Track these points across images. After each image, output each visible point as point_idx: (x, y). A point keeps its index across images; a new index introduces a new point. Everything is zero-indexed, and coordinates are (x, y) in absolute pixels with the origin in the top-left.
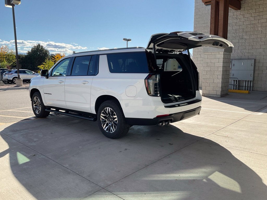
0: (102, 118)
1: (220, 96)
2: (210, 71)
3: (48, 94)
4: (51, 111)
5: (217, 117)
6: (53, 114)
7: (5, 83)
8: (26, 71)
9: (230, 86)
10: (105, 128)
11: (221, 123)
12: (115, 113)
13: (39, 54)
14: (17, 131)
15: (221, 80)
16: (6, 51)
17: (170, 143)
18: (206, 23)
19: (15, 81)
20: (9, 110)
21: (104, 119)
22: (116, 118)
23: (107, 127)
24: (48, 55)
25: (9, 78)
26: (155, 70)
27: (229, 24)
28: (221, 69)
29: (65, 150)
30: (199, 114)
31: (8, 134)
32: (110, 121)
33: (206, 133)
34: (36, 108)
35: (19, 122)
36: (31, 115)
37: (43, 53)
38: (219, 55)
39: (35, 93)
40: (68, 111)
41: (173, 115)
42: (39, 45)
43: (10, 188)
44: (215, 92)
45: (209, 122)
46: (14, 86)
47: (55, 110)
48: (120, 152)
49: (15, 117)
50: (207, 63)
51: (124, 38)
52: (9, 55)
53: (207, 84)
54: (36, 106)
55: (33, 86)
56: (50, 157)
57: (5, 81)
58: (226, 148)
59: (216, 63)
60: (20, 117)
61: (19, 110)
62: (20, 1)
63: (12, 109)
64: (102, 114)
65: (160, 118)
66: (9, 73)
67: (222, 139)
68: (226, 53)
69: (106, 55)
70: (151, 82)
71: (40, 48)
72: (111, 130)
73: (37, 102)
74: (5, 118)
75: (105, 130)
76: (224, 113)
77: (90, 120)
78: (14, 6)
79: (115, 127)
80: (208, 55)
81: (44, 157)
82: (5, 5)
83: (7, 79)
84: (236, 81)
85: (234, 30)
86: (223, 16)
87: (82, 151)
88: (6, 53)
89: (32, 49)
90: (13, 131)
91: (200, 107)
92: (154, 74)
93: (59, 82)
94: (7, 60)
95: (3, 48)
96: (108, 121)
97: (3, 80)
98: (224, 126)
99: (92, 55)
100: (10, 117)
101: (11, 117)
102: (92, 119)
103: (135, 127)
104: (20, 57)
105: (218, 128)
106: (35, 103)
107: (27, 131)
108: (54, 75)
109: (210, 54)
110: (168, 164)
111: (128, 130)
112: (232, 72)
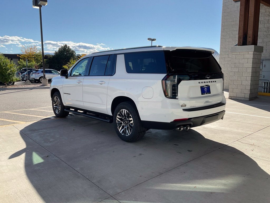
0: (118, 120)
1: (248, 99)
2: (238, 72)
3: (67, 94)
4: (70, 111)
5: (243, 122)
6: (72, 114)
7: (32, 83)
8: (52, 70)
9: (260, 89)
10: (120, 130)
11: (248, 130)
12: (130, 115)
13: (66, 55)
14: (35, 130)
15: (250, 82)
16: (35, 52)
17: (189, 150)
18: (235, 21)
19: (41, 81)
20: (31, 109)
21: (120, 122)
22: (131, 121)
23: (122, 130)
24: (74, 56)
25: (36, 77)
26: (173, 70)
27: (260, 22)
28: (250, 70)
29: (78, 152)
30: (222, 118)
31: (26, 133)
32: (126, 123)
33: (229, 140)
34: (56, 108)
35: (38, 121)
36: (51, 114)
37: (70, 53)
38: (248, 55)
39: (55, 93)
40: (86, 112)
41: (192, 120)
42: (66, 46)
43: (18, 190)
44: (243, 94)
45: (234, 128)
46: (40, 85)
47: (74, 110)
48: (134, 157)
49: (36, 116)
50: (235, 64)
51: (149, 38)
52: (37, 55)
53: (234, 86)
54: (56, 105)
55: (53, 86)
56: (63, 159)
57: (33, 80)
58: (251, 157)
59: (245, 64)
60: (41, 117)
61: (41, 109)
62: (47, 2)
63: (34, 108)
64: (118, 116)
65: (178, 123)
66: (36, 72)
67: (247, 147)
68: (256, 53)
69: (124, 55)
70: (169, 83)
71: (67, 48)
72: (126, 133)
73: (57, 102)
74: (26, 117)
75: (121, 132)
76: (251, 118)
77: (106, 122)
78: (42, 7)
79: (130, 130)
80: (237, 55)
81: (57, 158)
82: (33, 6)
83: (34, 79)
84: (267, 83)
85: (266, 28)
86: (253, 13)
87: (95, 154)
88: (35, 53)
89: (59, 49)
90: (31, 130)
91: (224, 111)
92: (172, 75)
93: (78, 82)
94: (36, 60)
95: (32, 49)
96: (124, 123)
97: (30, 79)
98: (250, 133)
99: (110, 55)
100: (31, 116)
101: (33, 116)
102: (109, 121)
103: (153, 131)
104: (48, 57)
105: (244, 135)
106: (55, 103)
107: (45, 130)
108: (74, 75)
109: (239, 53)
110: (184, 173)
111: (145, 134)
112: (262, 73)
